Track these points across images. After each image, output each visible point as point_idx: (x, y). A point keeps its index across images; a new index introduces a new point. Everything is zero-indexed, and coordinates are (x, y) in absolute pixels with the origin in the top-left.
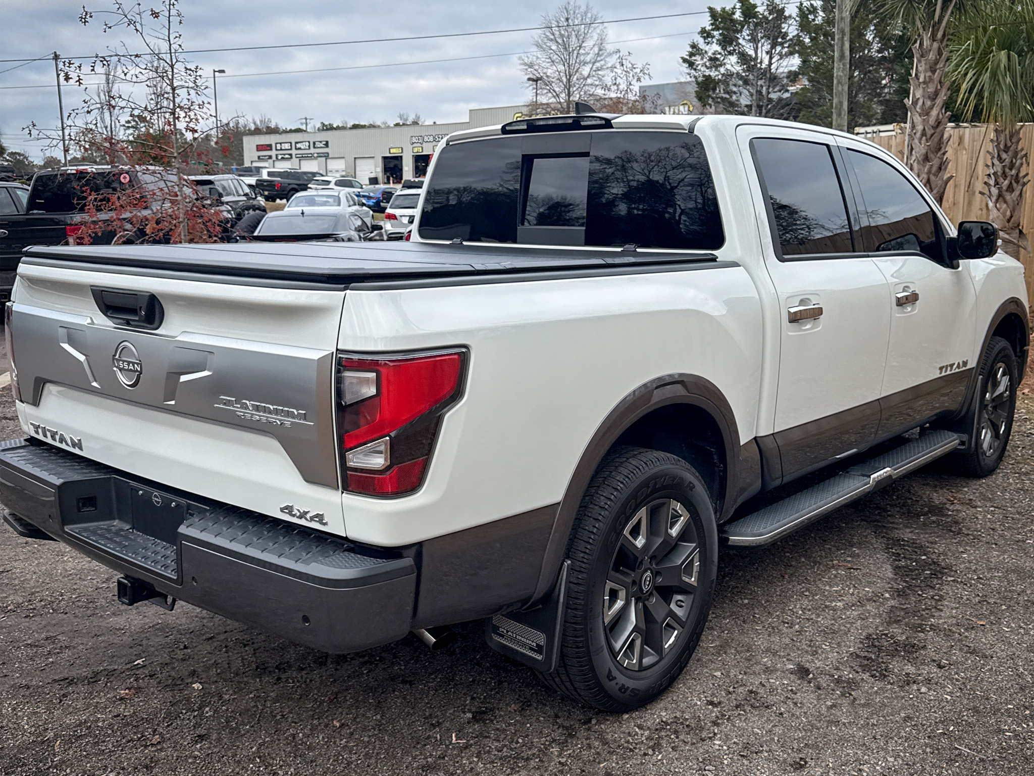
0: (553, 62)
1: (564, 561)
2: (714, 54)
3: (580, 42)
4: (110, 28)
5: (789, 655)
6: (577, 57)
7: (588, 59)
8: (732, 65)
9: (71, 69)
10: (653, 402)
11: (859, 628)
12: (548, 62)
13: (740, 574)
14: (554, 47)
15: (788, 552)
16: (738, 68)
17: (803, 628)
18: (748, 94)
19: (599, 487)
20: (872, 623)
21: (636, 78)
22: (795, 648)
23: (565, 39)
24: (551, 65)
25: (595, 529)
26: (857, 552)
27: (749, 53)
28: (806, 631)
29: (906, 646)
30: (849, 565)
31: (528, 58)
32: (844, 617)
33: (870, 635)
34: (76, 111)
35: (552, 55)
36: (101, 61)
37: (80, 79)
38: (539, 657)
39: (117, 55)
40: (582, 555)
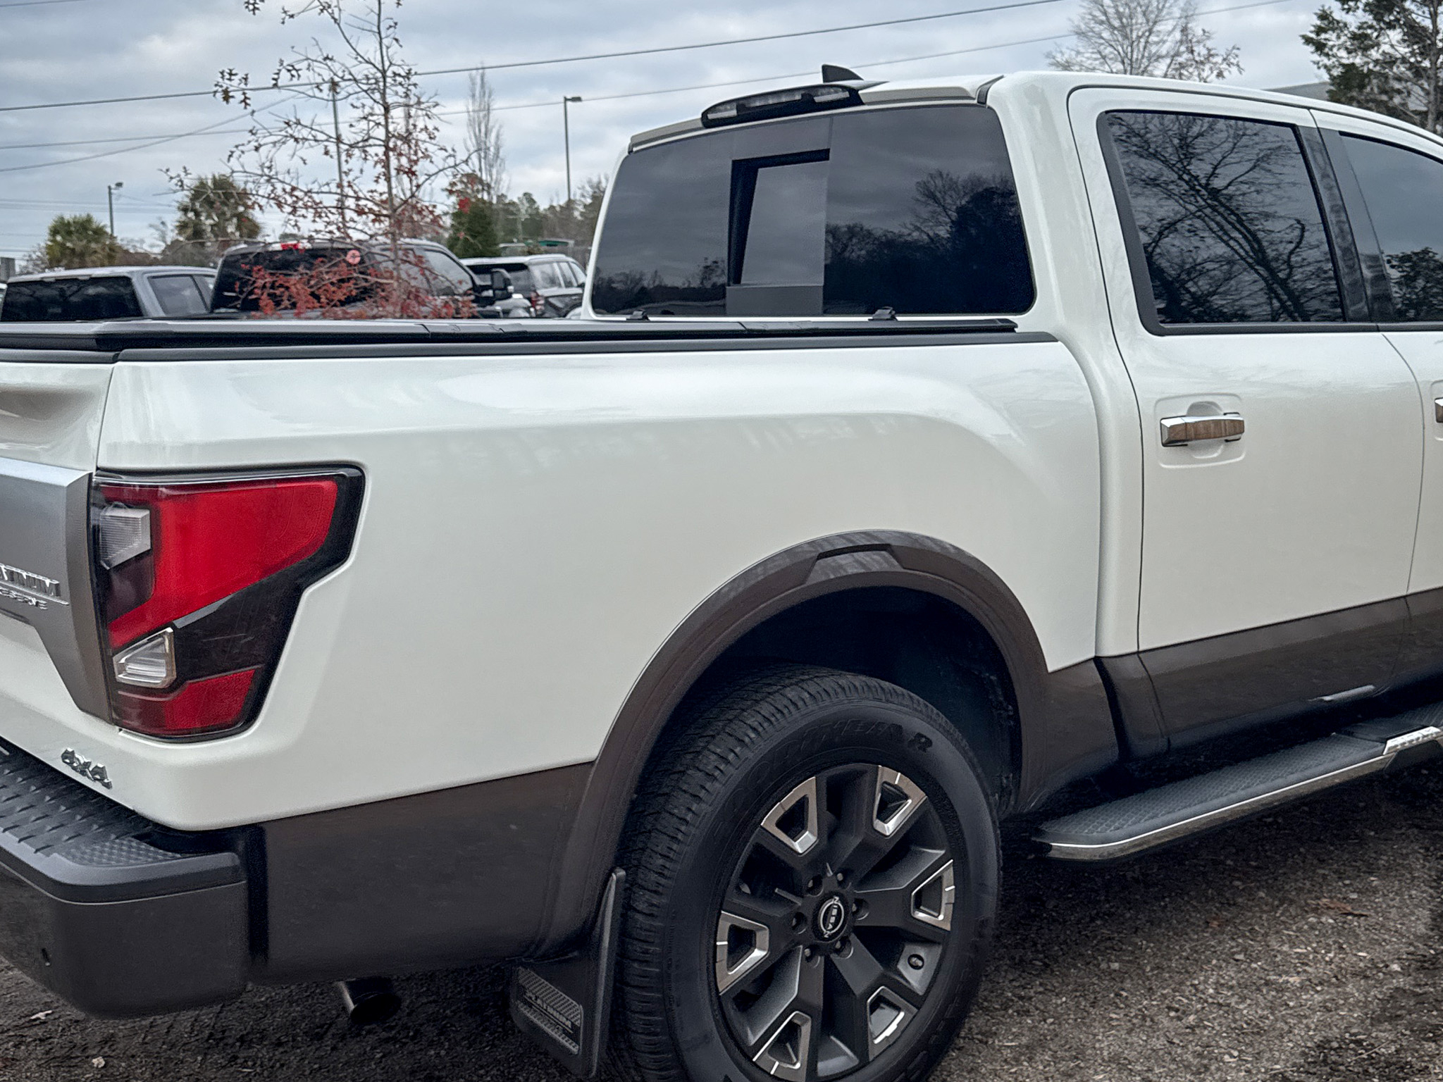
0: (1104, 57)
1: (612, 870)
2: (1359, 28)
3: (1151, 24)
4: (292, 16)
5: (1150, 1070)
6: (1145, 48)
7: (1163, 51)
8: (1392, 46)
9: (232, 83)
10: (810, 582)
11: (1313, 1026)
12: (1096, 59)
13: (1128, 915)
14: (1106, 35)
15: (1239, 879)
16: (1403, 50)
17: (1202, 1020)
18: (1422, 93)
19: (713, 737)
20: (1343, 1018)
21: (1215, 72)
22: (1168, 1058)
23: (1124, 20)
24: (1102, 64)
25: (690, 815)
26: (1375, 883)
27: (1423, 24)
28: (1205, 1027)
29: (1389, 1064)
30: (1349, 908)
31: (1063, 54)
32: (1291, 1004)
33: (1329, 1042)
34: (240, 148)
35: (1102, 47)
36: (289, 71)
37: (246, 98)
38: (574, 1049)
39: (307, 59)
40: (661, 861)
